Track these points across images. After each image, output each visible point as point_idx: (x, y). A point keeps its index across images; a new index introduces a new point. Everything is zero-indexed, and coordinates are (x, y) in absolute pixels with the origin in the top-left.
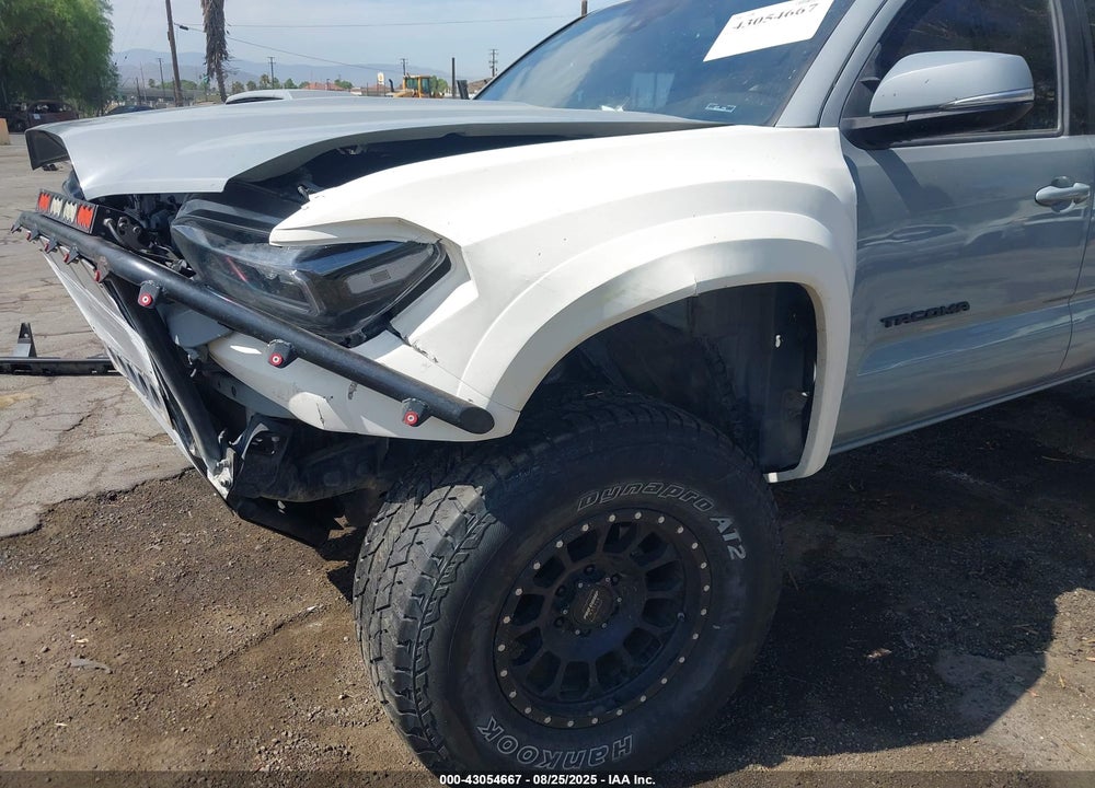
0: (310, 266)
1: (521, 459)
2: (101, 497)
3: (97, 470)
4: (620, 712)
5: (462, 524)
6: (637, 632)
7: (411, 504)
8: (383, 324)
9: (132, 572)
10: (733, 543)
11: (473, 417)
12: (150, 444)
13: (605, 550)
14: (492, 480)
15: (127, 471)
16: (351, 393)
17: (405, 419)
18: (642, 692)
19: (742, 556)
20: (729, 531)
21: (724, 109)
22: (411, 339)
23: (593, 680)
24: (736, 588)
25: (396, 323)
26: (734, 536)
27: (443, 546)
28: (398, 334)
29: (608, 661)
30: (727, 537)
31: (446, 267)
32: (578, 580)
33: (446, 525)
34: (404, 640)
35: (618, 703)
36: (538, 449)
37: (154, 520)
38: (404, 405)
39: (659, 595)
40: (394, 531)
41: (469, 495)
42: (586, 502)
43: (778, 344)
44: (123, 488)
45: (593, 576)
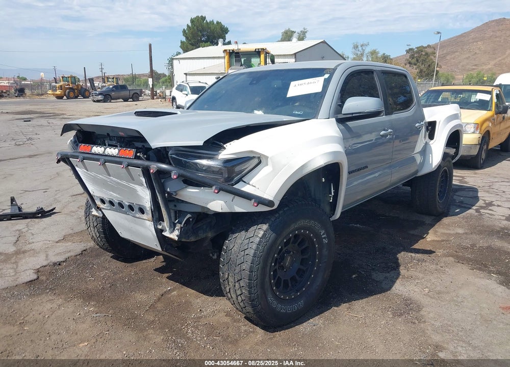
0: (226, 165)
1: (277, 215)
2: (55, 264)
3: (45, 255)
4: (299, 294)
5: (264, 235)
6: (299, 270)
7: (243, 233)
8: (240, 180)
9: (90, 287)
10: (325, 238)
11: (270, 203)
12: (58, 244)
13: (292, 243)
14: (271, 222)
15: (57, 254)
16: (233, 200)
17: (254, 205)
18: (303, 287)
19: (326, 242)
20: (323, 234)
21: (299, 113)
22: (251, 183)
23: (290, 285)
24: (325, 252)
25: (244, 179)
26: (325, 236)
27: (260, 242)
28: (245, 182)
29: (293, 279)
30: (323, 236)
31: (260, 162)
32: (285, 253)
33: (260, 236)
34: (251, 271)
35: (297, 291)
36: (281, 212)
37: (82, 270)
38: (253, 201)
39: (305, 257)
40: (239, 241)
41: (265, 227)
42: (293, 227)
43: (324, 181)
44: (62, 260)
45: (288, 252)
